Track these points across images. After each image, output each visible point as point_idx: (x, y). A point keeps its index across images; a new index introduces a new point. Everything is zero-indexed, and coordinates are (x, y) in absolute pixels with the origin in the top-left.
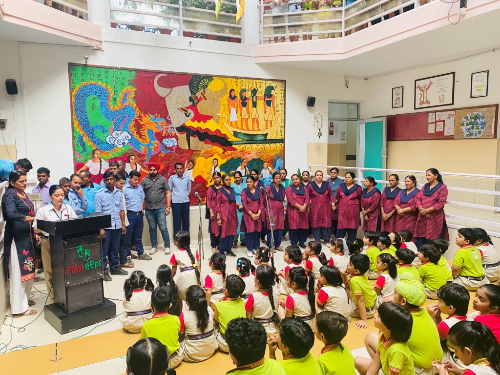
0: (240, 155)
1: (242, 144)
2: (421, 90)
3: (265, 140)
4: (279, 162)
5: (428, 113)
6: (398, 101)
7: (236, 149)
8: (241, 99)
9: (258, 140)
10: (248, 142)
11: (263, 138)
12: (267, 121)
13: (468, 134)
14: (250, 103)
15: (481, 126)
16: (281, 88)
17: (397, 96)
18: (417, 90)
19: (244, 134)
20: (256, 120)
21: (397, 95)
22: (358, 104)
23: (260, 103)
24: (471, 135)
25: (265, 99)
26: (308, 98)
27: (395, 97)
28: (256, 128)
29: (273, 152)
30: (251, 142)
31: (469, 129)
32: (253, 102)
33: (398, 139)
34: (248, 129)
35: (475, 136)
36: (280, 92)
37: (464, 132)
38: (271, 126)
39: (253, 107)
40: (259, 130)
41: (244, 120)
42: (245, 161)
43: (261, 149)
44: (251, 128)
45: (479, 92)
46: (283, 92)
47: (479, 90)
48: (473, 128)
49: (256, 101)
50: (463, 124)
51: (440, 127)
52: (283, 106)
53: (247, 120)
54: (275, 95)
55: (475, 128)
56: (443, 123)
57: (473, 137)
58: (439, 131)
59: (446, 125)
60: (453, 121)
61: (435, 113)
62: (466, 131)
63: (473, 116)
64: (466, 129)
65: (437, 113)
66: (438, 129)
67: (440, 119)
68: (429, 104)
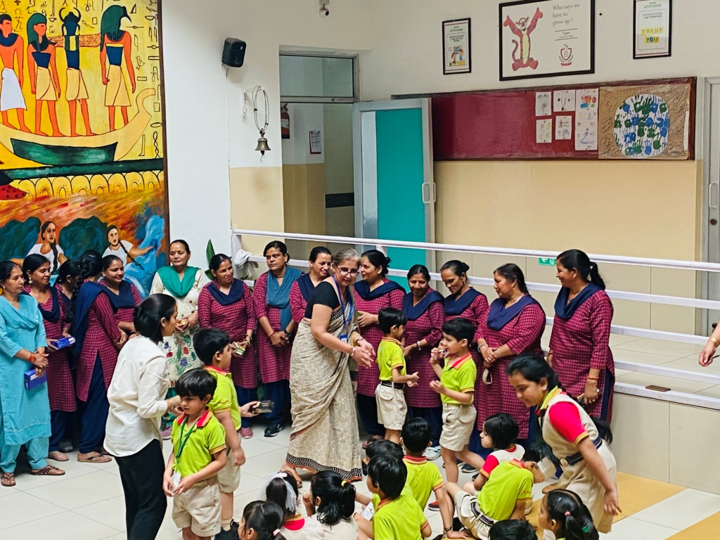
0: (35, 210)
1: (41, 177)
2: (515, 31)
3: (110, 163)
4: (151, 226)
5: (533, 90)
6: (457, 57)
7: (24, 194)
8: (33, 42)
9: (89, 164)
10: (58, 170)
11: (102, 157)
12: (112, 109)
13: (630, 148)
14: (60, 57)
15: (658, 130)
16: (148, 13)
17: (457, 44)
18: (507, 30)
19: (47, 147)
20: (79, 106)
21: (456, 39)
22: (353, 59)
23: (91, 57)
24: (638, 149)
25: (102, 45)
26: (226, 43)
27: (450, 44)
28: (80, 128)
29: (135, 198)
30: (67, 170)
31: (632, 137)
32: (68, 51)
33: (463, 156)
34: (57, 134)
35: (646, 152)
36: (146, 24)
37: (622, 141)
38: (126, 122)
39: (70, 66)
40: (90, 134)
41: (45, 104)
42: (52, 226)
43: (100, 191)
44: (65, 128)
45: (653, 45)
46: (154, 24)
47: (651, 40)
48: (641, 133)
49: (77, 51)
50: (618, 124)
51: (564, 128)
52: (157, 63)
53: (52, 105)
54: (132, 32)
55: (646, 133)
56: (571, 117)
57: (643, 155)
58: (562, 139)
59: (579, 124)
60: (595, 114)
61: (550, 93)
62: (625, 141)
63: (640, 103)
64: (626, 136)
65: (555, 92)
66: (559, 132)
67: (563, 109)
68: (535, 68)
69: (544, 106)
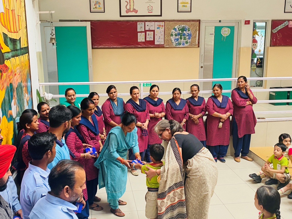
0: (11, 78)
3: (20, 49)
12: (18, 15)
13: (177, 44)
15: (187, 37)
24: (180, 44)
31: (178, 40)
34: (11, 30)
35: (183, 45)
37: (173, 41)
44: (12, 27)
45: (185, 8)
47: (184, 6)
48: (181, 38)
50: (172, 35)
51: (150, 36)
55: (183, 38)
56: (153, 32)
57: (181, 46)
58: (149, 40)
59: (156, 35)
60: (163, 31)
61: (144, 23)
62: (175, 41)
63: (180, 28)
64: (175, 39)
65: (146, 23)
66: (148, 38)
67: (149, 29)
68: (136, 13)
69: (141, 27)
